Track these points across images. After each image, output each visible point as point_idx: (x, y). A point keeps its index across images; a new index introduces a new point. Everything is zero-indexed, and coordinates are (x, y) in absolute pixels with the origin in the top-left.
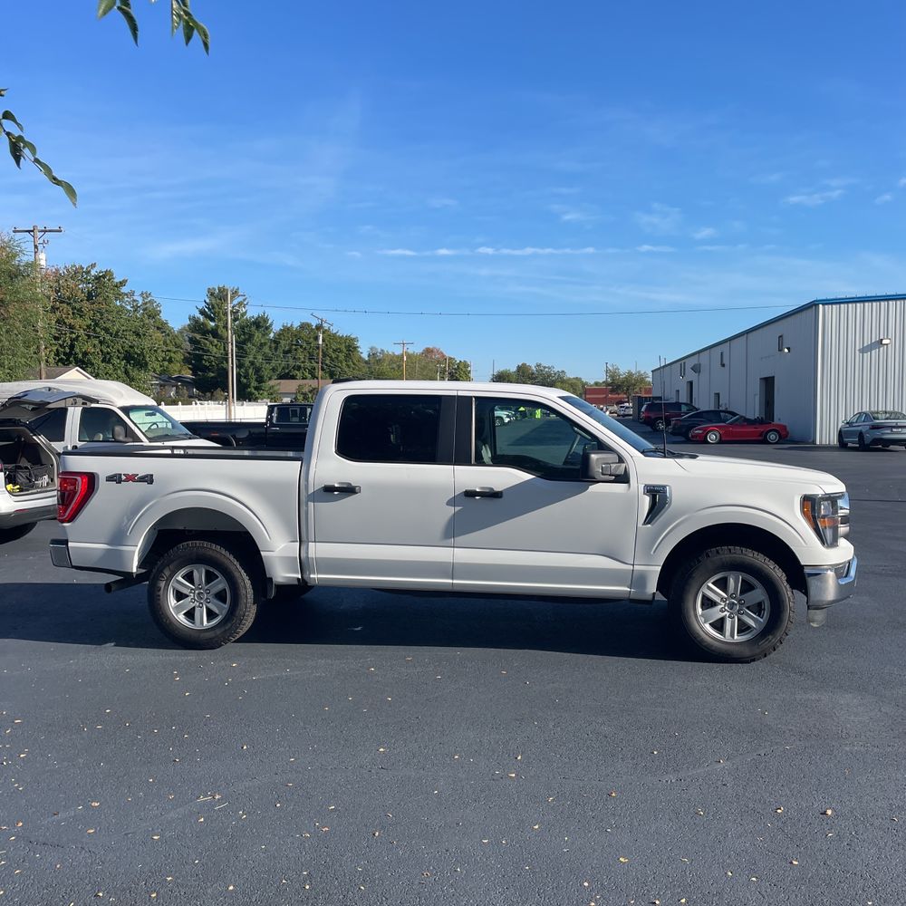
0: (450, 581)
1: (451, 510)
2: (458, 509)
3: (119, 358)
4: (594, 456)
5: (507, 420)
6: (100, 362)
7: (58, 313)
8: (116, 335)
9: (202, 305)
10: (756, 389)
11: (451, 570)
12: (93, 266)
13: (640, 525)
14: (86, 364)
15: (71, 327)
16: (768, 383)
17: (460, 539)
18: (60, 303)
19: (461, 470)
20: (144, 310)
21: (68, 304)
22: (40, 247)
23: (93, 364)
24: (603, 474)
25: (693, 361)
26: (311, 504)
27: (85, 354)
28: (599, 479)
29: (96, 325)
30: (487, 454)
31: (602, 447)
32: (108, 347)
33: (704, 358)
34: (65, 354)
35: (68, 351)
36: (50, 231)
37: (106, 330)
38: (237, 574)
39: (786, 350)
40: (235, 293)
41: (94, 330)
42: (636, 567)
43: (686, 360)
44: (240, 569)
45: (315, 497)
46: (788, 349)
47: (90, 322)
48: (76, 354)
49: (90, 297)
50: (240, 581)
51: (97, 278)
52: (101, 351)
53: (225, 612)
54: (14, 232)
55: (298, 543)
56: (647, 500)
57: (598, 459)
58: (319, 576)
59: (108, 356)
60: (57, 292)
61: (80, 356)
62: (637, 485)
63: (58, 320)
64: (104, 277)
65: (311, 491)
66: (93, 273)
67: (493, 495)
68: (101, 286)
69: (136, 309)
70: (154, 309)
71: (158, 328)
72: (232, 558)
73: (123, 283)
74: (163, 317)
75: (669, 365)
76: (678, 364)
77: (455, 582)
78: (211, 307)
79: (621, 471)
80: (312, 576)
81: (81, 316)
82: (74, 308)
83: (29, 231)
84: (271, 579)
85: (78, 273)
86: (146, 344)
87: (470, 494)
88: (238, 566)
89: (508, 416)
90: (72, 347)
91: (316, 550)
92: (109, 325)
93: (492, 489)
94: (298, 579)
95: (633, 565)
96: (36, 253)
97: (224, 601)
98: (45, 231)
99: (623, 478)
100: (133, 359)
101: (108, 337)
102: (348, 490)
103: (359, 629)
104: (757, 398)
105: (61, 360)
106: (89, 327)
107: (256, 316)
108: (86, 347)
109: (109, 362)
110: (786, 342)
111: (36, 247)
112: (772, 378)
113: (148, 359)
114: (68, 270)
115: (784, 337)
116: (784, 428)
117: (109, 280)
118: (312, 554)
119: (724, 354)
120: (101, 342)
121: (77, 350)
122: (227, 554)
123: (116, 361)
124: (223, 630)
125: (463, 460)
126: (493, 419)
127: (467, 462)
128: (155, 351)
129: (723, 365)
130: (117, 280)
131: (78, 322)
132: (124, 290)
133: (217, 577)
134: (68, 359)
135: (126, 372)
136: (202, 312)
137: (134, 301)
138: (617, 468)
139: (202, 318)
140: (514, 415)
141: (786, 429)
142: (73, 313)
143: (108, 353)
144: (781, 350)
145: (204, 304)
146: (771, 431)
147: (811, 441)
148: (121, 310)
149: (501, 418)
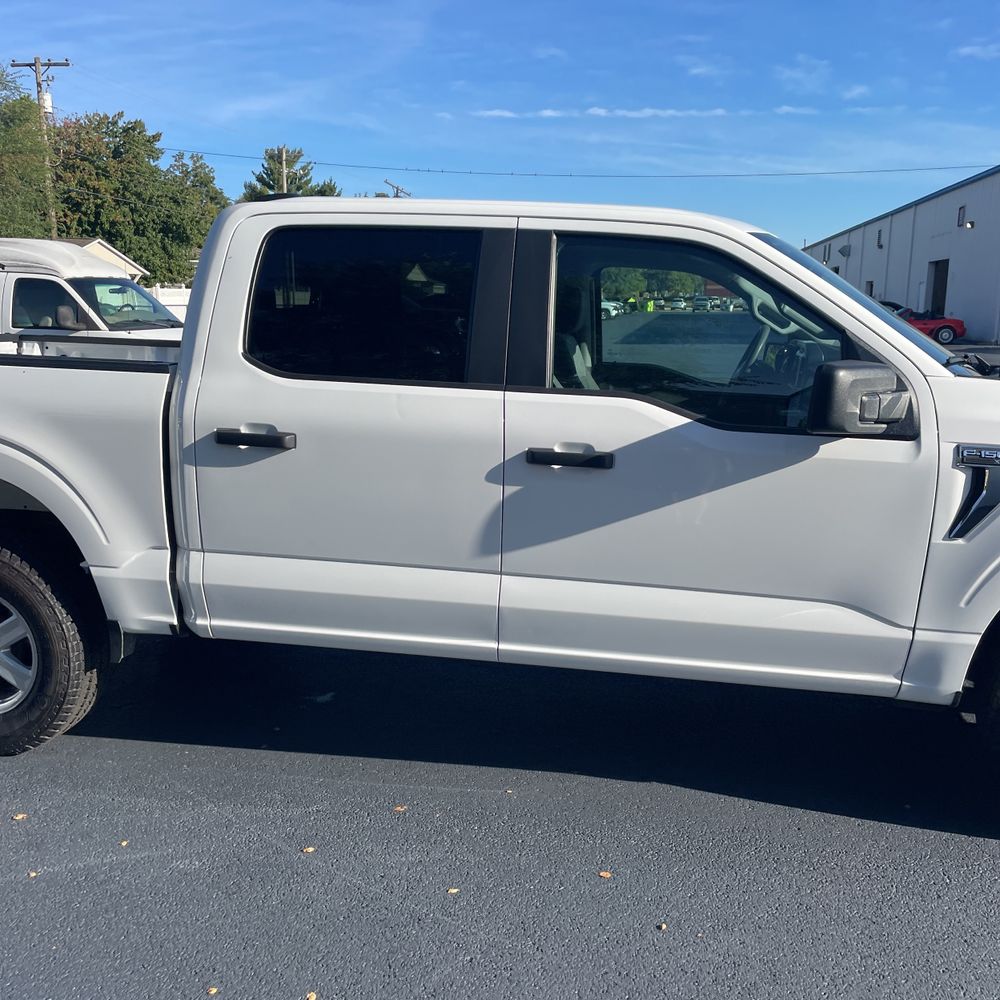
0: (493, 645)
1: (496, 493)
2: (511, 490)
3: (154, 230)
4: (844, 376)
5: (614, 313)
6: (132, 235)
7: (78, 173)
8: (150, 202)
9: (259, 170)
10: (922, 275)
11: (497, 622)
12: (121, 115)
13: (938, 538)
14: (115, 236)
15: (96, 190)
16: (940, 269)
17: (514, 557)
18: (81, 160)
19: (521, 401)
20: (195, 176)
21: (92, 162)
22: (44, 85)
23: (123, 237)
24: (862, 419)
25: (842, 242)
26: (190, 470)
27: (113, 224)
28: (852, 430)
29: (126, 188)
30: (582, 361)
31: (853, 351)
32: (141, 216)
33: (855, 240)
34: (89, 223)
35: (92, 219)
36: (55, 65)
37: (138, 195)
38: (44, 611)
39: (969, 226)
40: (297, 155)
41: (123, 194)
42: (920, 635)
43: (832, 242)
44: (53, 601)
45: (197, 455)
46: (972, 224)
47: (118, 185)
48: (102, 224)
49: (116, 154)
50: (52, 624)
51: (126, 130)
52: (133, 221)
53: (28, 684)
54: (12, 66)
55: (169, 552)
56: (960, 481)
57: (854, 383)
58: (216, 622)
59: (141, 228)
60: (78, 147)
61: (107, 226)
62: (937, 444)
63: (79, 182)
64: (134, 129)
65: (189, 441)
66: (121, 124)
67: (594, 461)
68: (131, 142)
69: (186, 174)
70: (206, 174)
71: (212, 199)
72: (35, 578)
73: (156, 137)
74: (218, 184)
75: (808, 248)
76: (822, 247)
77: (503, 646)
78: (270, 172)
79: (900, 412)
80: (200, 622)
81: (107, 177)
82: (98, 167)
83: (30, 65)
84: (115, 625)
85: (103, 124)
86: (187, 213)
87: (538, 458)
88: (48, 594)
89: (616, 308)
90: (97, 215)
91: (205, 568)
92: (140, 189)
93: (589, 447)
94: (172, 627)
95: (914, 630)
96: (39, 92)
97: (26, 661)
98: (49, 65)
99: (904, 429)
100: (171, 231)
101: (140, 204)
102: (270, 442)
103: (327, 697)
104: (923, 288)
105: (85, 231)
106: (117, 191)
107: (321, 183)
108: (113, 216)
109: (143, 235)
110: (969, 215)
111: (39, 85)
112: (946, 262)
113: (189, 232)
114: (90, 121)
115: (966, 209)
116: (960, 324)
117: (139, 133)
118: (195, 577)
119: (882, 232)
120: (131, 210)
121: (103, 219)
122: (26, 570)
123: (151, 233)
124: (26, 721)
125: (527, 379)
126: (599, 310)
127: (536, 384)
128: (198, 222)
129: (881, 247)
130: (150, 133)
131: (103, 184)
132: (158, 145)
133: (11, 615)
134: (93, 230)
135: (164, 248)
136: (260, 179)
137: (183, 165)
138: (894, 403)
139: (259, 186)
140: (623, 307)
141: (962, 326)
142: (97, 174)
143: (142, 224)
144: (961, 225)
145: (262, 169)
146: (941, 328)
147: (993, 341)
148: (155, 171)
149: (607, 311)
